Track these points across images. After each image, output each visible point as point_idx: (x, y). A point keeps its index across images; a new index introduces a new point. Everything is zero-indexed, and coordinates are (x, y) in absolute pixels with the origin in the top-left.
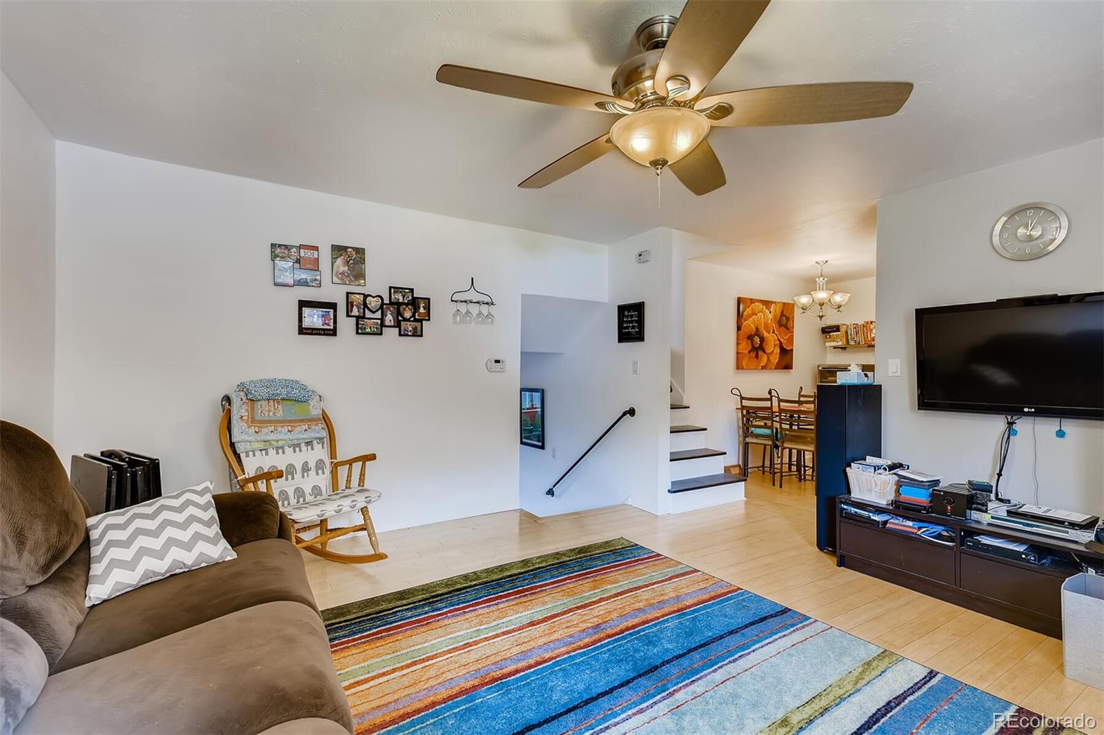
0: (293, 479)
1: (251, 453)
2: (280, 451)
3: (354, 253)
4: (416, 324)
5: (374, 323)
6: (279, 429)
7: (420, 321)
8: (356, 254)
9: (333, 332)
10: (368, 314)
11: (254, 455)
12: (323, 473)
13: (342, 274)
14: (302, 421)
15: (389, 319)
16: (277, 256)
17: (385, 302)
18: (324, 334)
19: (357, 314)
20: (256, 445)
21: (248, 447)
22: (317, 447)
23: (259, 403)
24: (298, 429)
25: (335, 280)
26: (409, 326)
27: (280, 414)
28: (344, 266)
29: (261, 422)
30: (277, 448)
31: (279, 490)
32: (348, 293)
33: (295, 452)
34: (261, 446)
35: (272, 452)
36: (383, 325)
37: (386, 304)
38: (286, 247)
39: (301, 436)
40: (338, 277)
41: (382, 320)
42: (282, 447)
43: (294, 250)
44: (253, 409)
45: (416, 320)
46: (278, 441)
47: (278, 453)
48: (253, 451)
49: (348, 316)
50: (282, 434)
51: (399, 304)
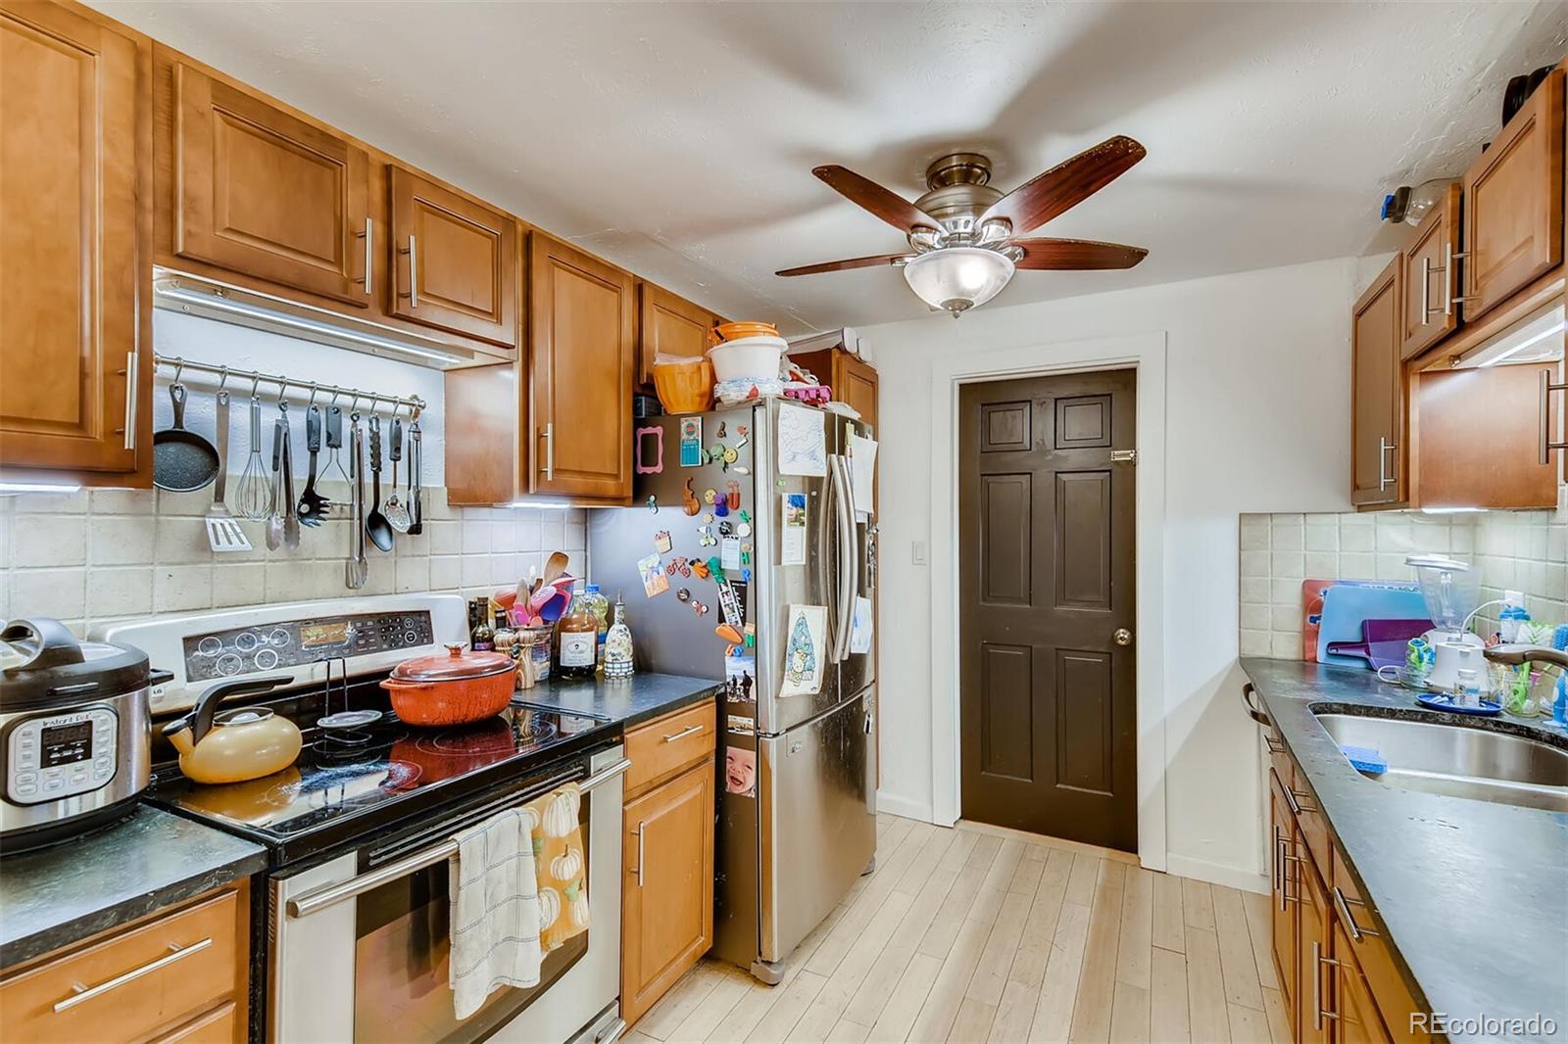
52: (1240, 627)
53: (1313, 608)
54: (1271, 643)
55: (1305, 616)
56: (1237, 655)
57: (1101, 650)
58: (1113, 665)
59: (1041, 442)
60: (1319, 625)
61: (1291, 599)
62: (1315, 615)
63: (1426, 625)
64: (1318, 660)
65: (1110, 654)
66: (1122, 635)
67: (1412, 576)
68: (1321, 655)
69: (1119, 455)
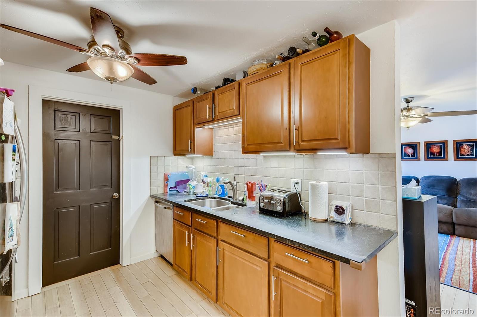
52: (150, 187)
53: (166, 180)
54: (157, 190)
55: (164, 182)
56: (150, 195)
57: (109, 201)
58: (112, 205)
59: (84, 129)
60: (168, 184)
61: (161, 179)
62: (167, 181)
63: (189, 180)
64: (168, 192)
65: (111, 202)
66: (116, 195)
67: (186, 170)
68: (168, 191)
69: (114, 137)
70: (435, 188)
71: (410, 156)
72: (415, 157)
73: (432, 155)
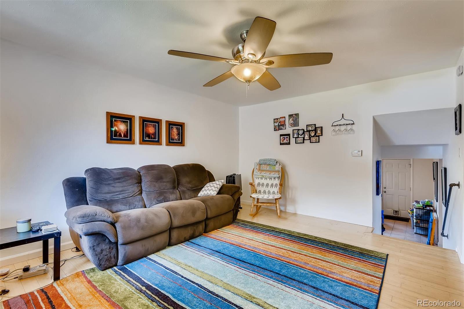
0: (268, 187)
1: (258, 178)
2: (266, 179)
3: (295, 116)
4: (316, 138)
5: (301, 139)
6: (267, 173)
7: (319, 136)
8: (296, 116)
9: (289, 144)
10: (300, 136)
11: (258, 179)
12: (276, 188)
13: (291, 124)
14: (273, 171)
15: (307, 137)
16: (275, 122)
17: (305, 131)
18: (287, 144)
19: (296, 137)
20: (259, 177)
21: (257, 177)
22: (277, 179)
23: (262, 165)
24: (272, 174)
25: (290, 126)
26: (313, 139)
27: (268, 169)
28: (292, 121)
29: (261, 170)
30: (265, 178)
31: (264, 190)
32: (293, 130)
33: (270, 180)
34: (261, 177)
35: (264, 179)
36: (304, 139)
37: (306, 132)
38: (277, 119)
39: (272, 176)
40: (290, 125)
41: (304, 138)
42: (267, 178)
43: (279, 119)
44: (260, 166)
45: (317, 136)
46: (266, 176)
47: (265, 180)
48: (259, 178)
49: (293, 137)
50: (267, 174)
51: (309, 131)
70: (164, 180)
71: (123, 137)
72: (128, 138)
73: (147, 137)
